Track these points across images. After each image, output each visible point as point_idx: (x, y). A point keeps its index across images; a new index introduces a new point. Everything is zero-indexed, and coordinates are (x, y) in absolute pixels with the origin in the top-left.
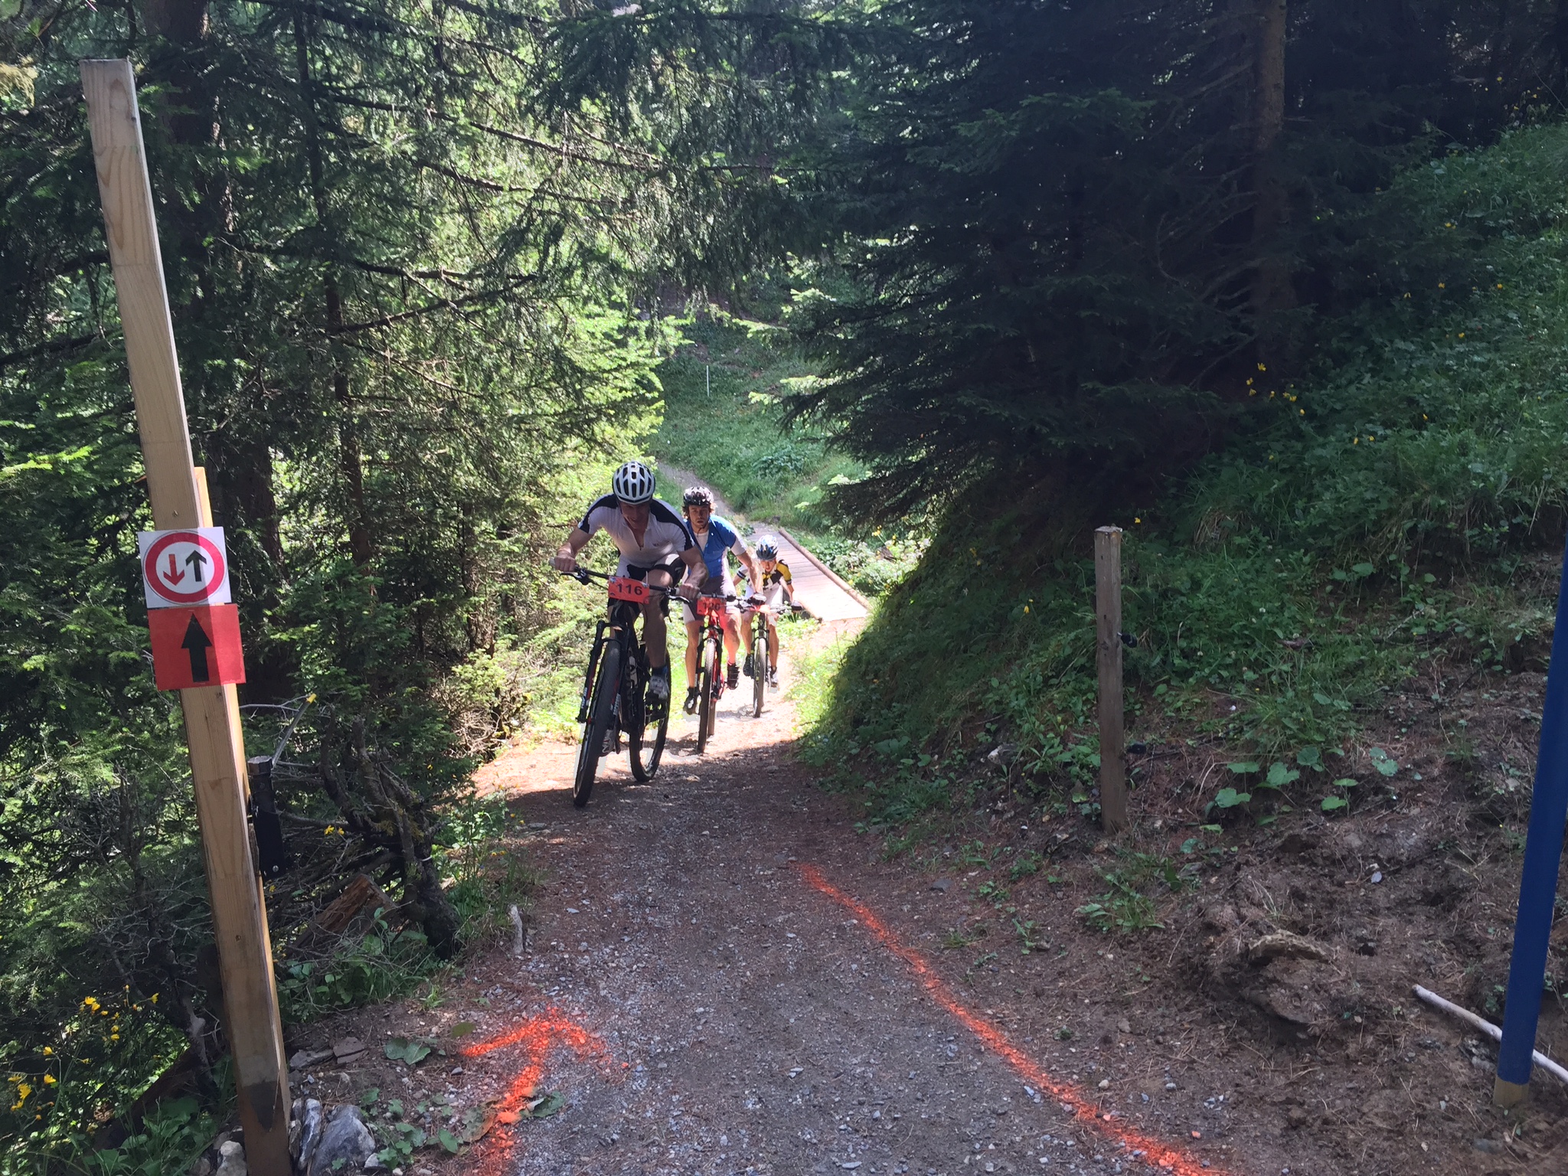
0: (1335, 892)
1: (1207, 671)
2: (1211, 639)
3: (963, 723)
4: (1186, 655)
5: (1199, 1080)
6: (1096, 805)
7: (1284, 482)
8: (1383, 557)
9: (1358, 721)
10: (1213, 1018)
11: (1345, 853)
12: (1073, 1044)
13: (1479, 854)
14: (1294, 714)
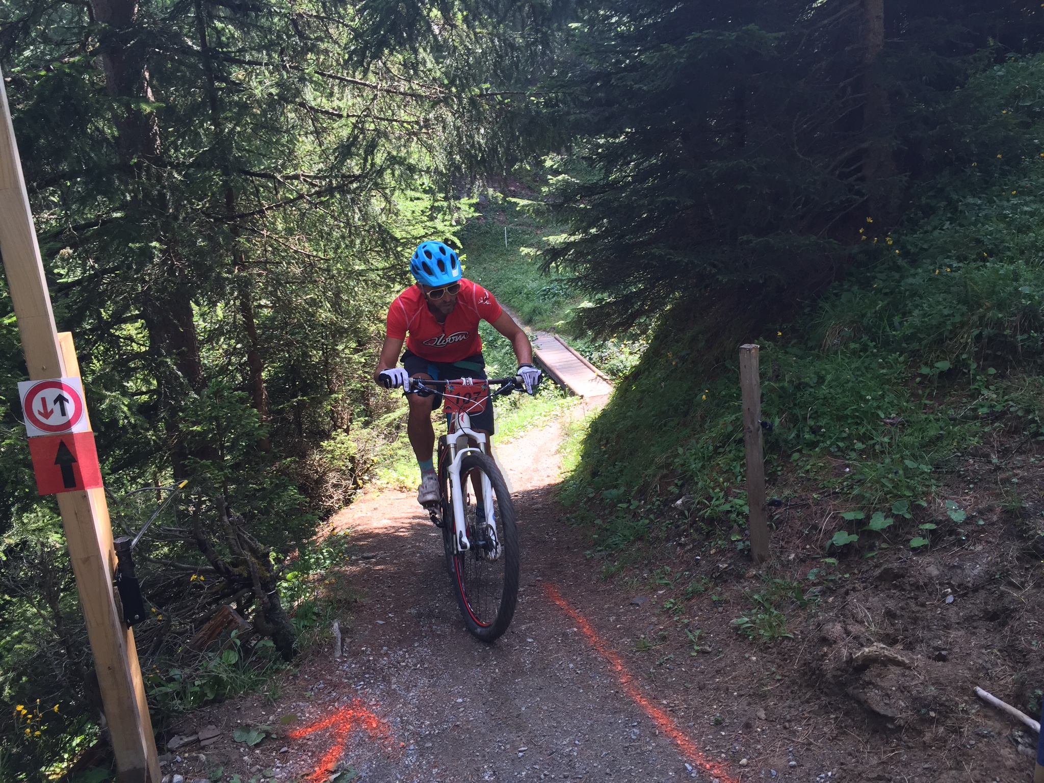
0: (918, 611)
1: (828, 443)
2: (832, 419)
3: (660, 479)
4: (814, 431)
5: (814, 759)
6: (748, 543)
7: (886, 302)
8: (957, 356)
9: (938, 480)
10: (825, 709)
11: (926, 581)
12: (723, 729)
13: (1026, 581)
14: (890, 476)
